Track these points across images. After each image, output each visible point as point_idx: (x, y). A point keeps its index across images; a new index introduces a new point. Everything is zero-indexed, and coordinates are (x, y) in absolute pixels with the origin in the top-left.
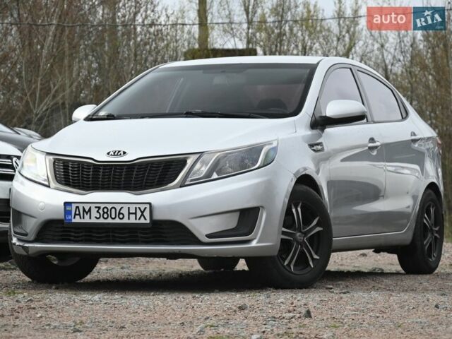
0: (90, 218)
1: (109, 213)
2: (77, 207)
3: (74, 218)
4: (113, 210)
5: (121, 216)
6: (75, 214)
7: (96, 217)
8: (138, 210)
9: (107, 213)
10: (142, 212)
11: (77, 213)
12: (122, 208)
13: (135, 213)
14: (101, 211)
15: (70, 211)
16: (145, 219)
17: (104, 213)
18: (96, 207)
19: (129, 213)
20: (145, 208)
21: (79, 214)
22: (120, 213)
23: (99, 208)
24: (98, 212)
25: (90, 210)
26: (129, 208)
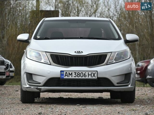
0: (72, 77)
1: (80, 75)
2: (66, 73)
3: (65, 77)
4: (82, 74)
5: (85, 76)
6: (65, 75)
8: (92, 73)
9: (79, 75)
10: (94, 75)
11: (66, 75)
12: (85, 73)
13: (91, 75)
14: (77, 74)
15: (63, 74)
16: (95, 77)
17: (78, 75)
18: (74, 73)
19: (89, 75)
20: (95, 73)
21: (67, 75)
22: (84, 75)
23: (76, 73)
24: (75, 74)
25: (72, 74)
26: (88, 73)
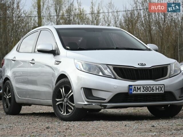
0: (140, 91)
1: (148, 89)
2: (135, 87)
3: (133, 92)
4: (150, 88)
5: (153, 90)
6: (134, 90)
7: (143, 91)
8: (160, 87)
9: (147, 89)
10: (161, 88)
11: (135, 89)
12: (153, 87)
13: (159, 89)
14: (145, 88)
15: (132, 89)
16: (162, 91)
17: (146, 89)
18: (143, 87)
19: (156, 89)
20: (162, 87)
21: (136, 90)
22: (152, 89)
23: (144, 87)
24: (143, 89)
25: (140, 88)
26: (156, 87)
